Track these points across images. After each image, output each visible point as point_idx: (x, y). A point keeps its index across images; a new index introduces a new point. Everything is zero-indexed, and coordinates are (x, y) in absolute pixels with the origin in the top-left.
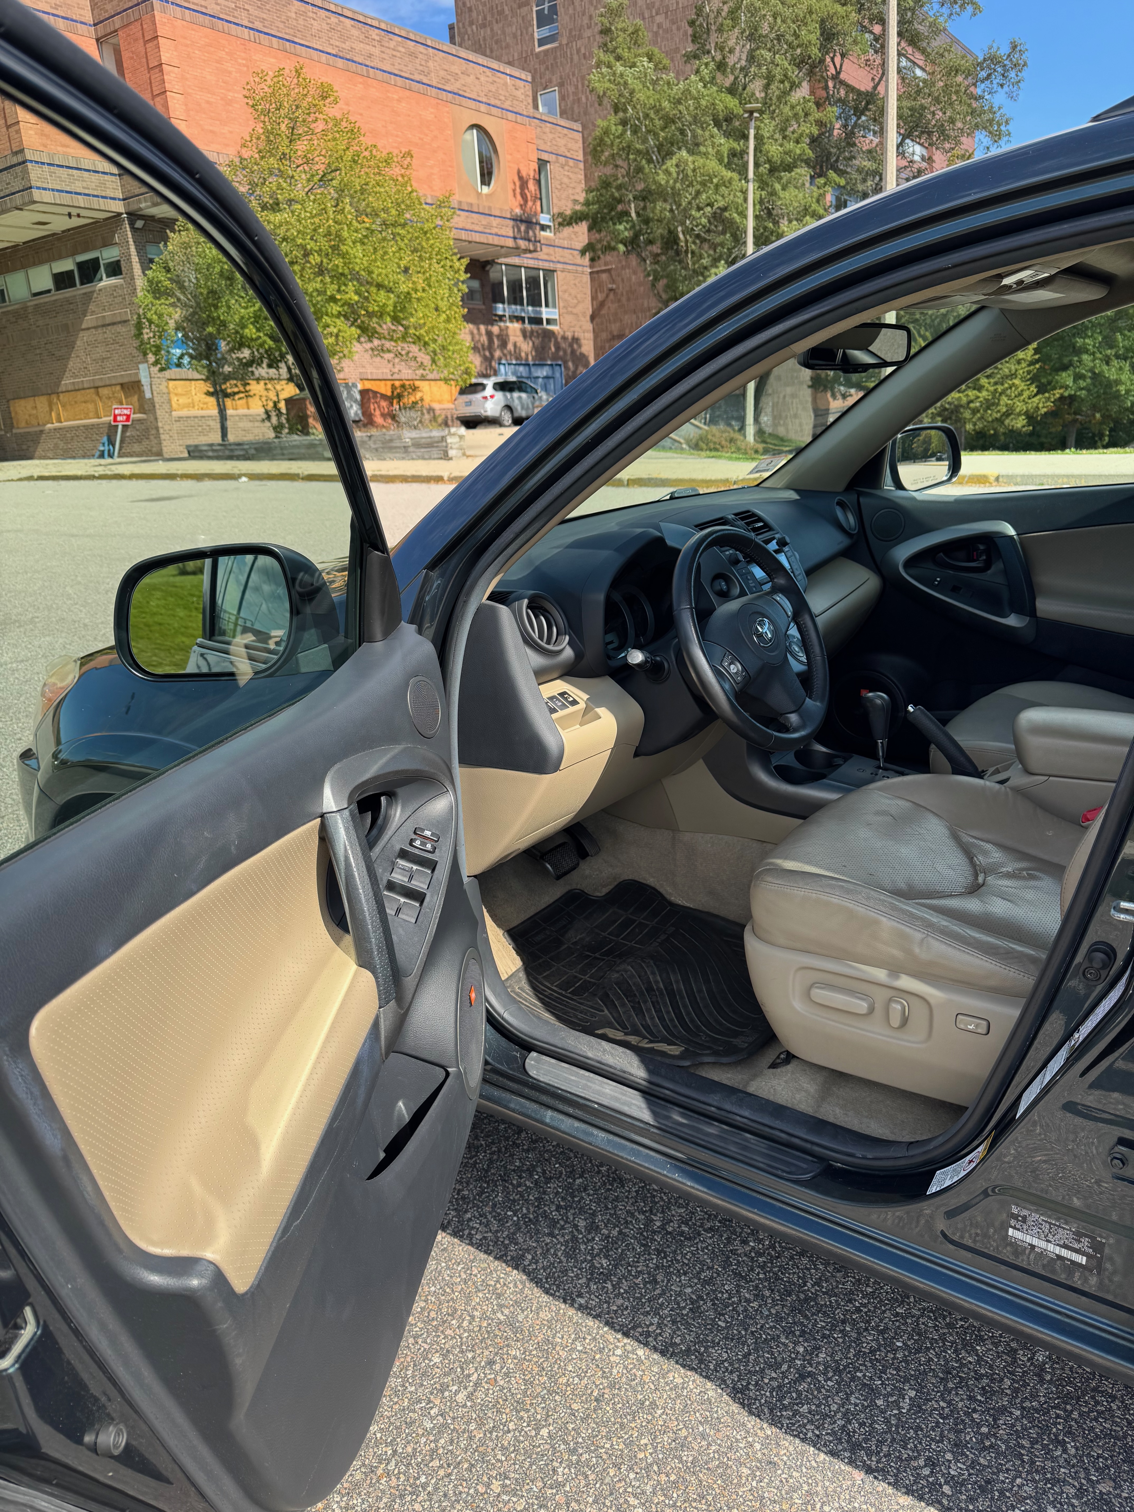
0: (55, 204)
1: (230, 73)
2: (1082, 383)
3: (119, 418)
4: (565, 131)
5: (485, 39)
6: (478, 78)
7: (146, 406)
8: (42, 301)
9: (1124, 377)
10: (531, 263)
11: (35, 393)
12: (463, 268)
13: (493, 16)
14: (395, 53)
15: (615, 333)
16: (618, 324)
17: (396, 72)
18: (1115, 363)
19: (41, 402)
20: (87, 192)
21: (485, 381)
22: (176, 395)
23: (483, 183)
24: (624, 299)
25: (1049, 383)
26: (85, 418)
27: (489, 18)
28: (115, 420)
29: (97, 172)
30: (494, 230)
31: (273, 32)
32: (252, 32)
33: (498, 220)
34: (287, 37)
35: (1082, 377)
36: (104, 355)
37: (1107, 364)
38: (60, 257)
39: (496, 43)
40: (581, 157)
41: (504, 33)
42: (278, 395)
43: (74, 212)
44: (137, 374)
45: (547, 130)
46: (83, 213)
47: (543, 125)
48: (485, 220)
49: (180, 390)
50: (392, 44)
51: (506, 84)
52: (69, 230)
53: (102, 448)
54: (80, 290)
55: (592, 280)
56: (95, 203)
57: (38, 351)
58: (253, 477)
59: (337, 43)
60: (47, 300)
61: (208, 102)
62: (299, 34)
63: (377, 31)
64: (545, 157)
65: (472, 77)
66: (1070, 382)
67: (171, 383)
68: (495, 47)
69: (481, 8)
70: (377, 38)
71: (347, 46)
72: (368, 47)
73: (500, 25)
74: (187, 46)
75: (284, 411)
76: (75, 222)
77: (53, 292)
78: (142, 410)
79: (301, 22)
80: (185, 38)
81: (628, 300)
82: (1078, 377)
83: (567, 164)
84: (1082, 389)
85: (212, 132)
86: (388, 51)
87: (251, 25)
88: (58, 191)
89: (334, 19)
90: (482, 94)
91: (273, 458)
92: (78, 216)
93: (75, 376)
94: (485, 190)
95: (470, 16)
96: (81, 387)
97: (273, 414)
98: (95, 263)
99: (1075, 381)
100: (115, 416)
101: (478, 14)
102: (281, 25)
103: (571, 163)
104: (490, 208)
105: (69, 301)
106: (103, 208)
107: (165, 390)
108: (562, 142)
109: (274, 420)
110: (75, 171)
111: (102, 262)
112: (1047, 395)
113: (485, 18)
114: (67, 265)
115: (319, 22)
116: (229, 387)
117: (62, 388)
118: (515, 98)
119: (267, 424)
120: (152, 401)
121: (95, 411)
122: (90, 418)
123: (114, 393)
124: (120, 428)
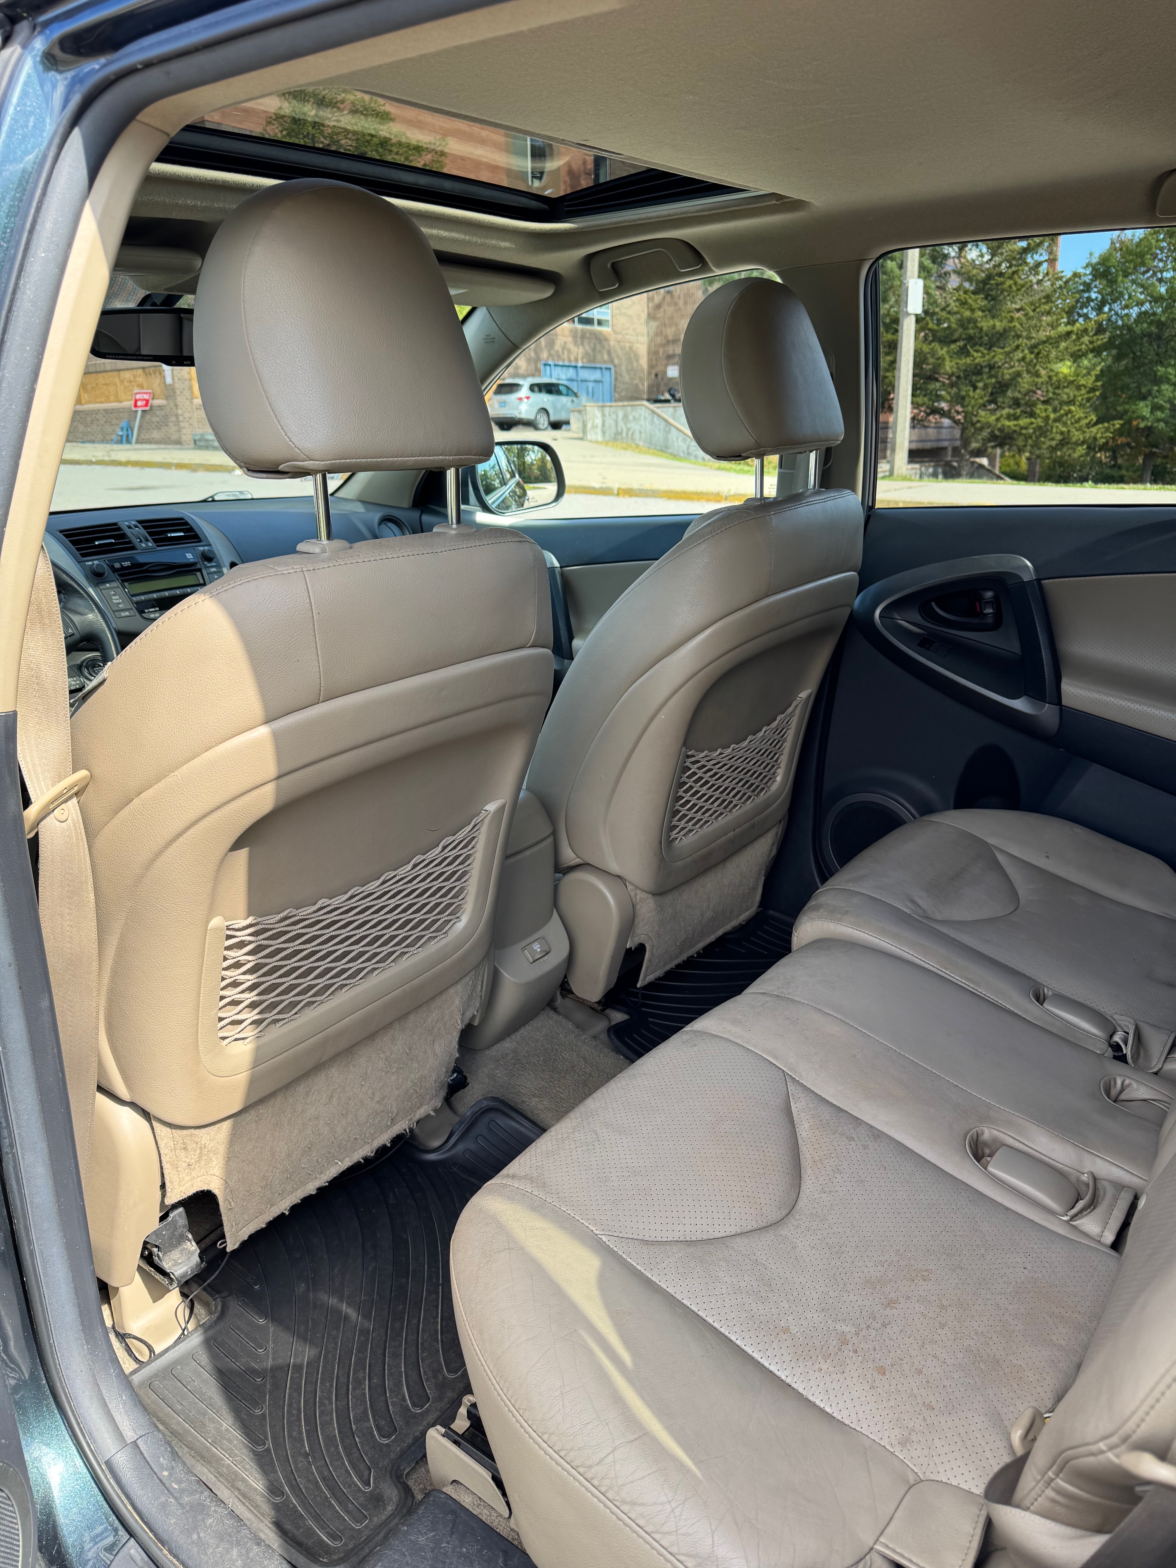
2: (1159, 414)
3: (139, 403)
7: (167, 392)
15: (670, 338)
16: (673, 329)
21: (520, 381)
23: (535, 176)
24: (681, 303)
25: (1126, 411)
26: (106, 401)
28: (136, 406)
35: (1161, 408)
53: (120, 433)
66: (1146, 412)
78: (162, 395)
81: (686, 303)
82: (1155, 408)
84: (1159, 420)
96: (102, 369)
99: (1152, 412)
100: (136, 401)
112: (1106, 425)
120: (172, 387)
121: (117, 395)
122: (110, 402)
123: (135, 377)
124: (139, 413)
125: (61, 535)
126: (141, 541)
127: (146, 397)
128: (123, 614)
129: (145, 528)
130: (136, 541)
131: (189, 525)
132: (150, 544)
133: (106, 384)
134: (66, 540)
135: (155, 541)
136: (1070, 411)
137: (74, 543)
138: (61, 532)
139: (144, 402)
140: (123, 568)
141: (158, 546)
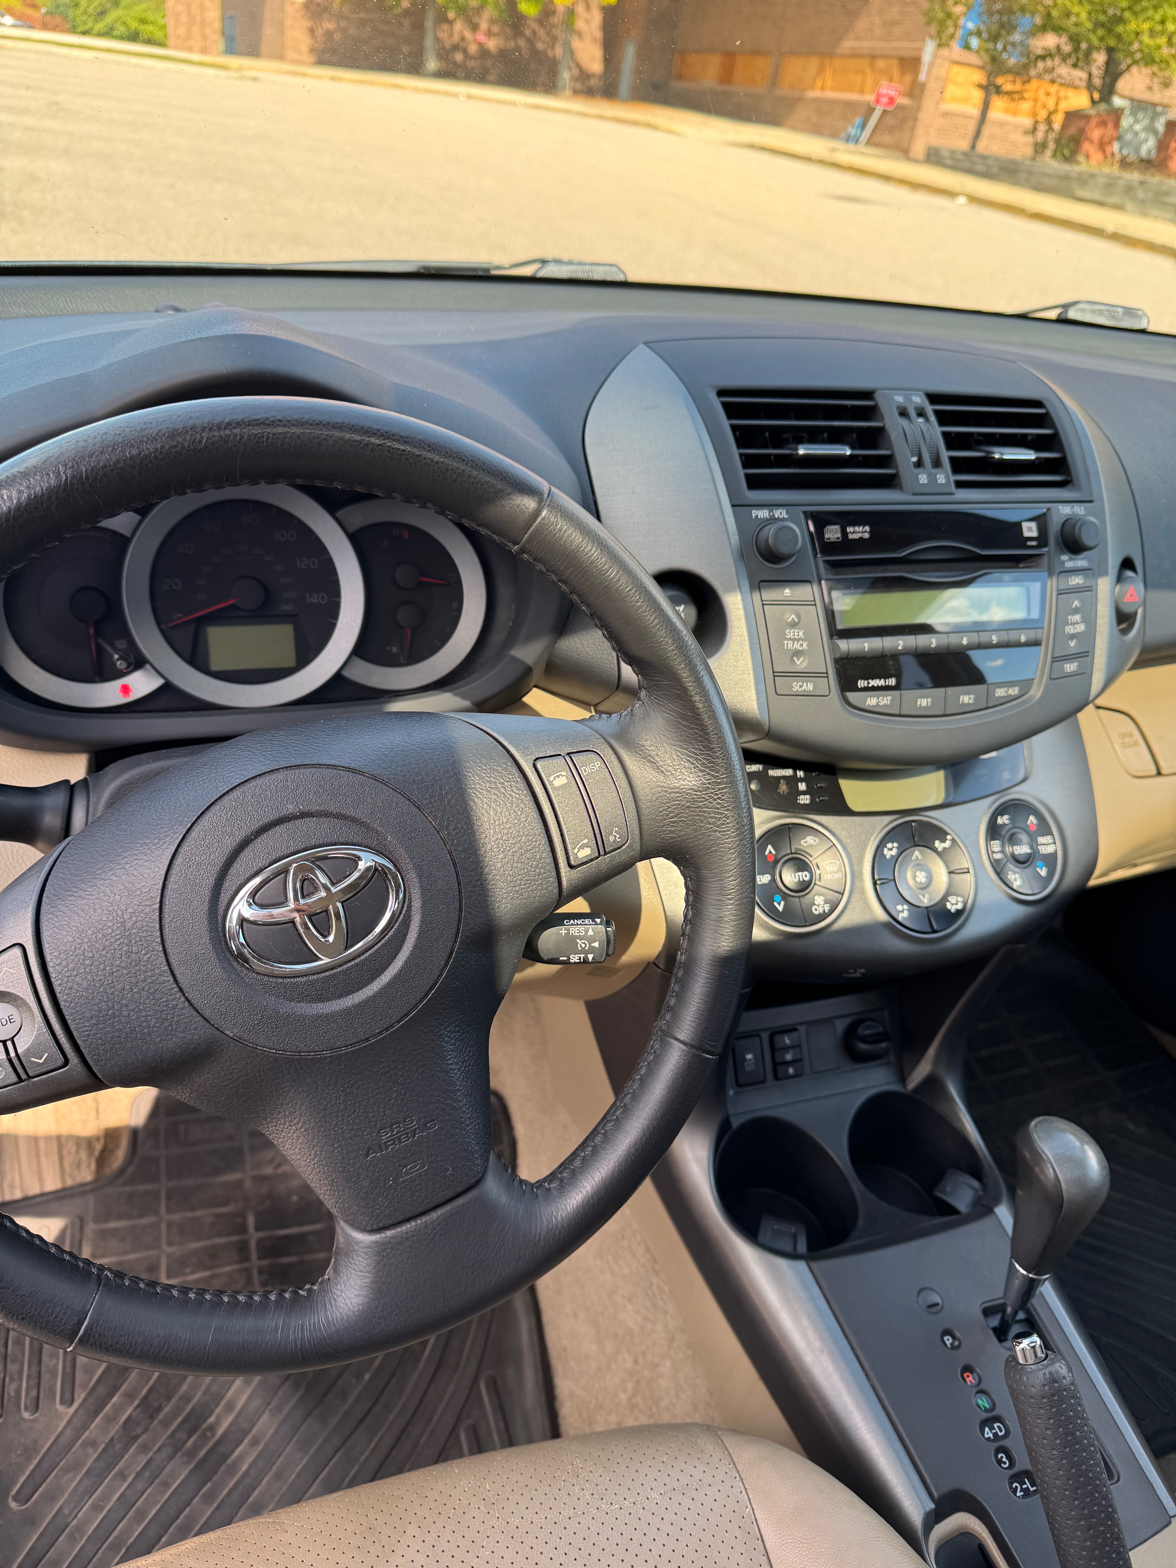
3: (882, 99)
7: (916, 91)
11: (811, 51)
19: (813, 64)
22: (954, 83)
26: (848, 92)
28: (877, 101)
42: (1059, 105)
44: (921, 49)
49: (959, 78)
53: (851, 131)
58: (975, 200)
75: (1057, 126)
78: (910, 94)
91: (1016, 183)
93: (857, 38)
96: (858, 53)
97: (1042, 128)
100: (879, 97)
107: (944, 75)
109: (1040, 135)
116: (1006, 83)
117: (839, 51)
119: (1030, 139)
120: (923, 87)
124: (879, 112)
125: (716, 403)
126: (919, 464)
127: (892, 93)
128: (797, 686)
129: (943, 418)
130: (905, 459)
131: (1052, 425)
132: (941, 479)
134: (725, 424)
135: (958, 466)
137: (743, 437)
138: (721, 393)
139: (888, 100)
140: (846, 544)
141: (960, 485)
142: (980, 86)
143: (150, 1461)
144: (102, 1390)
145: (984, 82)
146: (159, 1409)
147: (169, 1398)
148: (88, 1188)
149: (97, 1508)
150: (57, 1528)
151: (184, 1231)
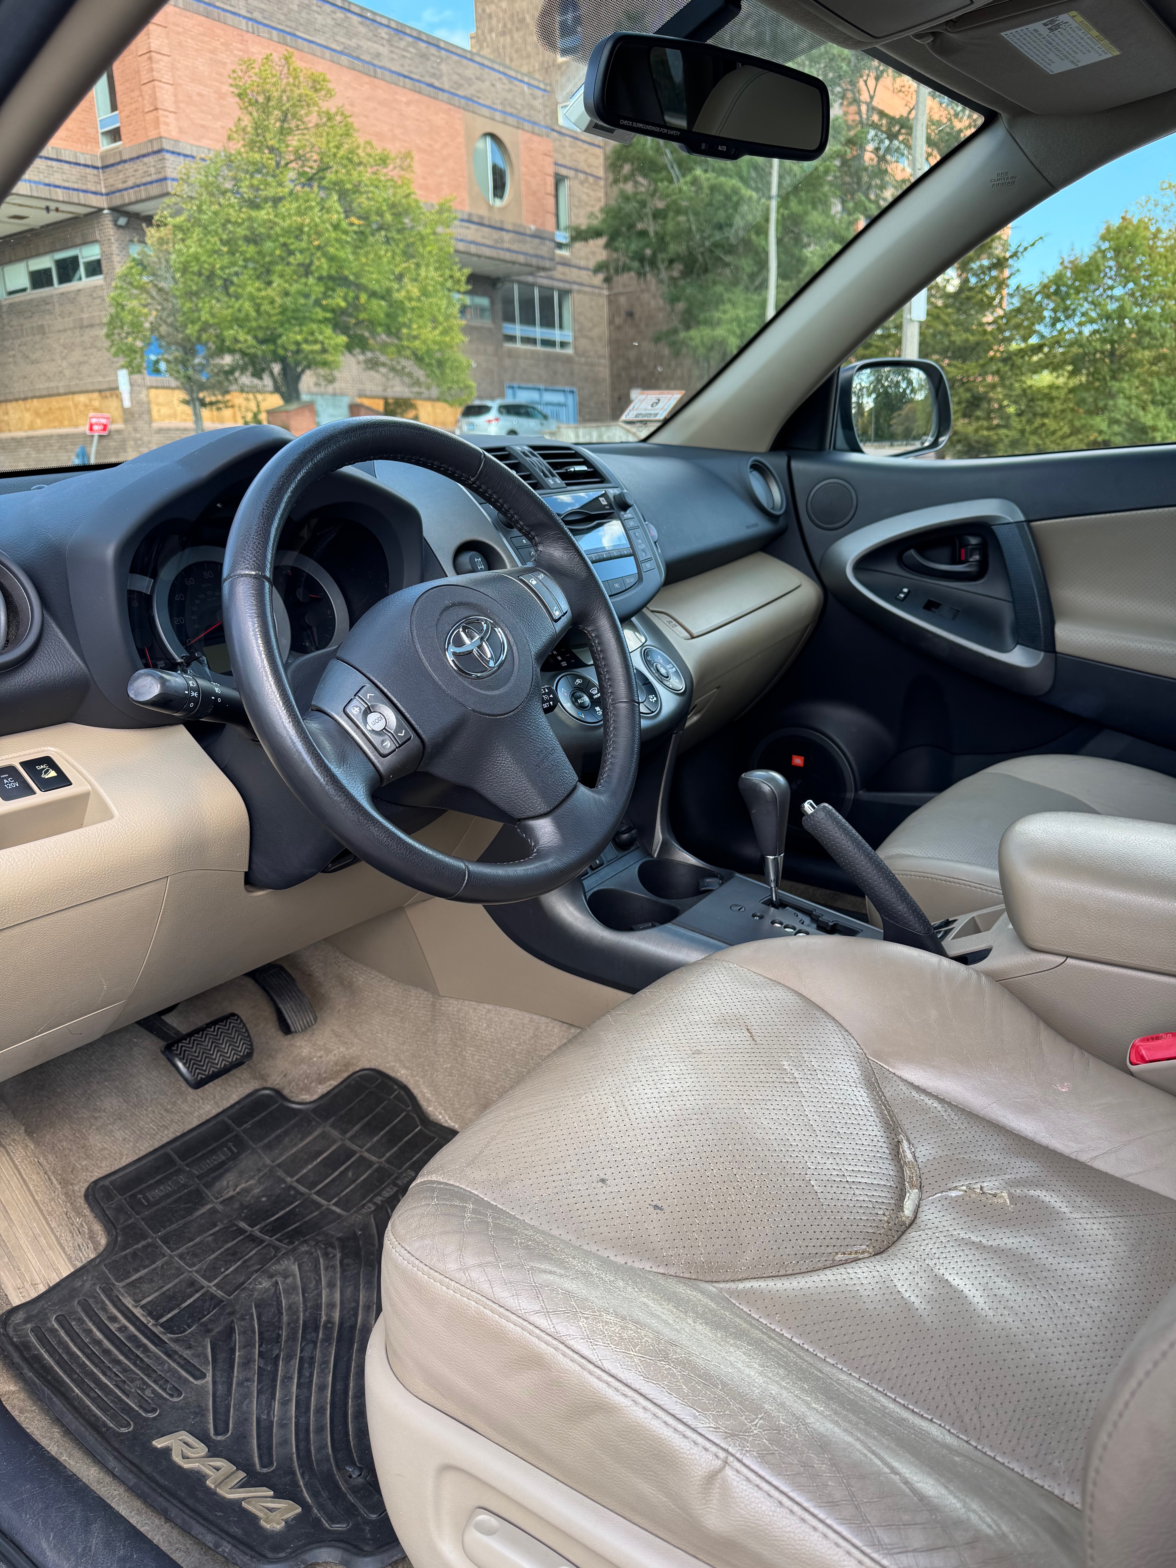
0: (31, 197)
1: (225, 64)
2: (1116, 428)
3: (95, 428)
4: (586, 146)
5: (504, 47)
6: (493, 85)
7: (125, 416)
8: (17, 300)
9: (1161, 424)
10: (546, 282)
12: (464, 279)
13: (513, 23)
14: (405, 54)
15: (633, 358)
16: (635, 351)
17: (406, 73)
18: (1151, 408)
20: (66, 184)
21: (488, 403)
22: (158, 404)
23: (495, 195)
24: (643, 326)
25: (1084, 426)
26: (60, 427)
27: (509, 25)
28: (92, 430)
29: (79, 164)
30: (506, 245)
31: (273, 24)
32: (250, 23)
33: (511, 235)
34: (288, 30)
35: (1117, 422)
36: (82, 359)
37: (1144, 409)
38: (38, 255)
39: (517, 51)
40: (601, 173)
41: (525, 41)
42: (258, 406)
43: (53, 206)
44: (116, 381)
45: (567, 144)
46: (62, 207)
47: (562, 138)
48: (496, 234)
49: (161, 400)
50: (402, 44)
51: (522, 93)
52: (48, 225)
54: (58, 288)
55: (610, 302)
56: (75, 197)
57: (11, 353)
59: (343, 40)
60: (22, 299)
61: (199, 94)
62: (301, 28)
63: (386, 30)
64: (564, 172)
65: (487, 84)
66: (1104, 426)
67: (153, 392)
68: (515, 56)
69: (501, 15)
70: (386, 37)
71: (353, 43)
72: (376, 46)
73: (521, 33)
74: (178, 33)
76: (54, 217)
77: (29, 291)
79: (304, 15)
80: (178, 25)
81: (648, 326)
82: (1113, 422)
83: (586, 180)
84: (1116, 434)
85: (203, 126)
86: (397, 51)
87: (249, 15)
88: (35, 182)
89: (340, 15)
90: (498, 102)
92: (57, 210)
93: (50, 381)
94: (498, 203)
95: (490, 23)
96: (55, 391)
98: (75, 260)
99: (1109, 426)
100: (91, 426)
101: (498, 21)
102: (282, 18)
103: (591, 179)
104: (502, 222)
105: (45, 301)
106: (83, 202)
107: (145, 399)
108: (582, 157)
110: (54, 163)
111: (81, 261)
112: (1080, 437)
113: (505, 26)
114: (45, 262)
115: (324, 17)
116: (208, 396)
117: (36, 393)
118: (532, 107)
120: (131, 411)
121: (71, 420)
122: (64, 427)
123: (91, 400)
124: (96, 439)
126: (546, 476)
127: (104, 421)
129: (542, 456)
130: (540, 475)
132: (558, 481)
133: (60, 409)
135: (561, 476)
136: (1043, 425)
139: (101, 427)
141: (568, 485)
142: (186, 402)
143: (301, 1358)
144: (222, 1356)
145: (187, 398)
146: (279, 1336)
147: (280, 1328)
148: (98, 1261)
149: (285, 1403)
150: (265, 1429)
151: (195, 1255)
